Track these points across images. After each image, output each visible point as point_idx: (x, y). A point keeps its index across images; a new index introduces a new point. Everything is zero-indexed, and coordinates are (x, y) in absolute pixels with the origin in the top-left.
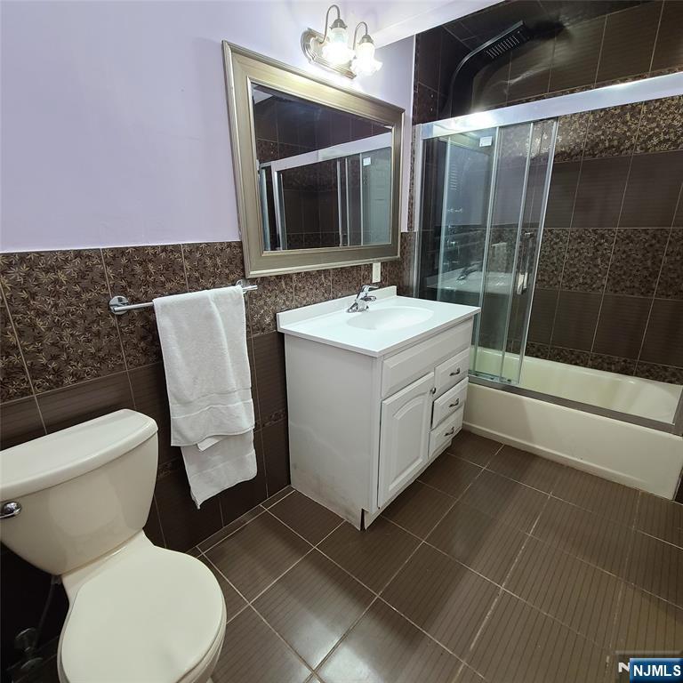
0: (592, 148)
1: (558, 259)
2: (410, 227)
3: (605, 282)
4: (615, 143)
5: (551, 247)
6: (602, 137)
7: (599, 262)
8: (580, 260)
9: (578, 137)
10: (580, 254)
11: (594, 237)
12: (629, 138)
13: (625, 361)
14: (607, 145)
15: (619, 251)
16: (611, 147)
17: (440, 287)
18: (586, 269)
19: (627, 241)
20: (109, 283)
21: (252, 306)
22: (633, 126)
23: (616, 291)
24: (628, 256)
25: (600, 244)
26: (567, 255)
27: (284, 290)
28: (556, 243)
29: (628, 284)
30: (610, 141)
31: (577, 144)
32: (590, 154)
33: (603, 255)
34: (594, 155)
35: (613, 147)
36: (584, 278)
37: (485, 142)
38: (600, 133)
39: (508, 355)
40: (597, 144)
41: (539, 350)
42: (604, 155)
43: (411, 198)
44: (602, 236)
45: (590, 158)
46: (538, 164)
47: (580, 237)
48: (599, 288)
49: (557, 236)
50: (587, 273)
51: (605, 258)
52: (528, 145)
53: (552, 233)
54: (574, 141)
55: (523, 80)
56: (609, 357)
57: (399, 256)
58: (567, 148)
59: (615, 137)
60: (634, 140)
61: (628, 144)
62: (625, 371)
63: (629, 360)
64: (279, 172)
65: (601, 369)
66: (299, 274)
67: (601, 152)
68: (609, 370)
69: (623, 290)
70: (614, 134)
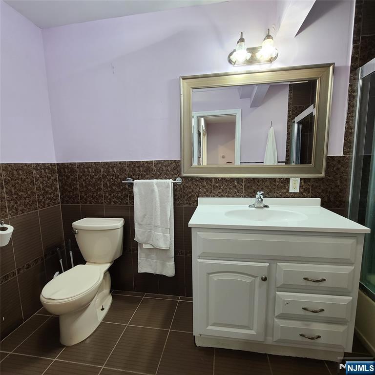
20: (127, 173)
21: (185, 191)
27: (205, 186)
66: (217, 178)
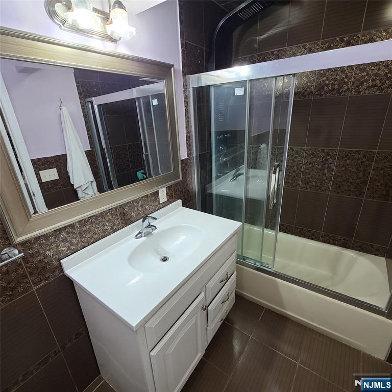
0: (319, 90)
1: (297, 168)
2: (189, 153)
3: (330, 186)
4: (336, 87)
5: (293, 160)
6: (327, 82)
7: (326, 172)
8: (312, 170)
9: (309, 82)
10: (313, 166)
11: (322, 154)
12: (346, 83)
13: (345, 239)
14: (330, 88)
15: (339, 165)
16: (333, 89)
17: (214, 192)
18: (317, 176)
19: (345, 158)
22: (349, 74)
23: (338, 193)
24: (346, 169)
25: (327, 160)
26: (304, 166)
28: (296, 158)
29: (346, 188)
30: (333, 85)
31: (309, 87)
32: (318, 95)
33: (329, 167)
34: (321, 95)
35: (334, 89)
36: (316, 183)
37: (239, 92)
38: (325, 78)
39: (267, 231)
40: (323, 87)
41: (287, 228)
42: (328, 95)
43: (188, 132)
44: (328, 154)
45: (318, 97)
46: (282, 101)
47: (312, 154)
48: (326, 190)
49: (297, 153)
50: (318, 179)
51: (330, 170)
52: (273, 86)
53: (293, 151)
54: (307, 83)
55: (268, 37)
56: (333, 236)
57: (181, 178)
58: (301, 89)
59: (336, 82)
60: (350, 85)
61: (345, 88)
62: (345, 245)
63: (347, 239)
64: (99, 106)
65: (329, 243)
66: (81, 221)
67: (326, 93)
68: (334, 244)
69: (343, 192)
70: (335, 80)
